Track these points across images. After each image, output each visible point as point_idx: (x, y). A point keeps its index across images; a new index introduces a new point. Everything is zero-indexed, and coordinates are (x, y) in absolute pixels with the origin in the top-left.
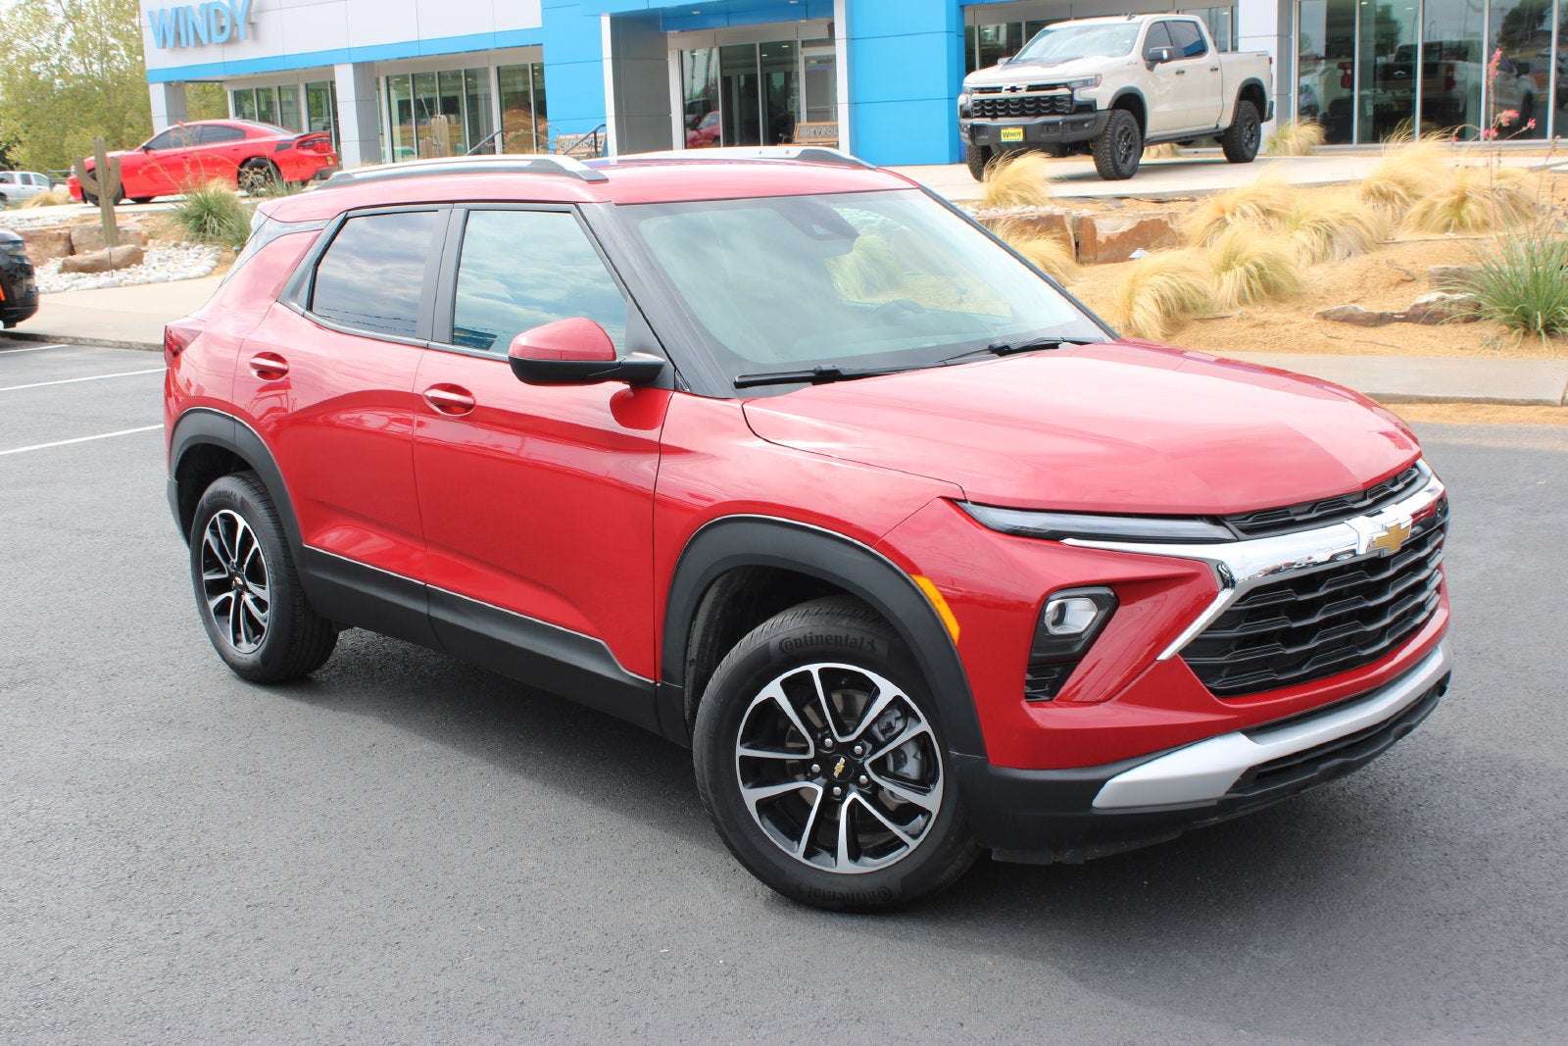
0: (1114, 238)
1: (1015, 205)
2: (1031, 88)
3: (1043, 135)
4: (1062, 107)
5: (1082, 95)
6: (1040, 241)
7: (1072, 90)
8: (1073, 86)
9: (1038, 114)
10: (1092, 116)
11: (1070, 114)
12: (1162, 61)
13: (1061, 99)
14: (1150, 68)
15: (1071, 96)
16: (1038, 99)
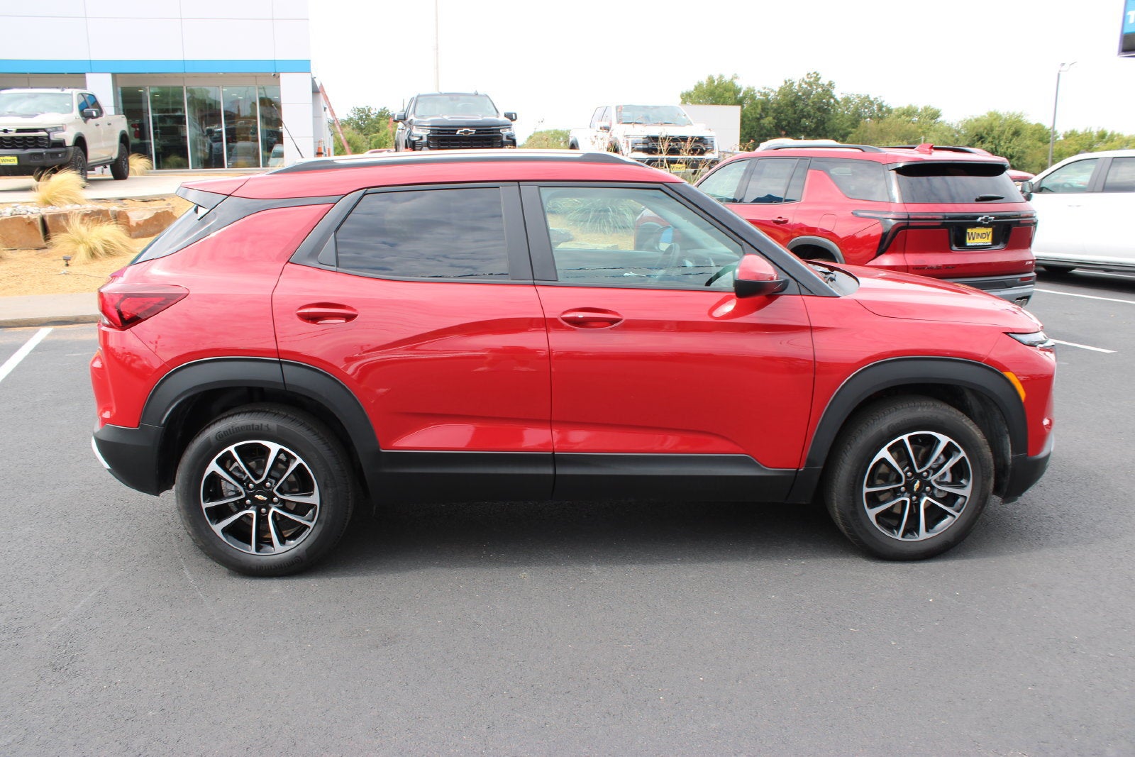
0: (141, 223)
1: (66, 204)
2: (18, 131)
3: (32, 161)
4: (43, 144)
5: (55, 136)
6: (108, 227)
7: (49, 133)
8: (49, 130)
9: (25, 148)
10: (63, 149)
11: (49, 148)
12: (93, 117)
13: (42, 138)
14: (85, 121)
15: (48, 137)
16: (25, 138)
